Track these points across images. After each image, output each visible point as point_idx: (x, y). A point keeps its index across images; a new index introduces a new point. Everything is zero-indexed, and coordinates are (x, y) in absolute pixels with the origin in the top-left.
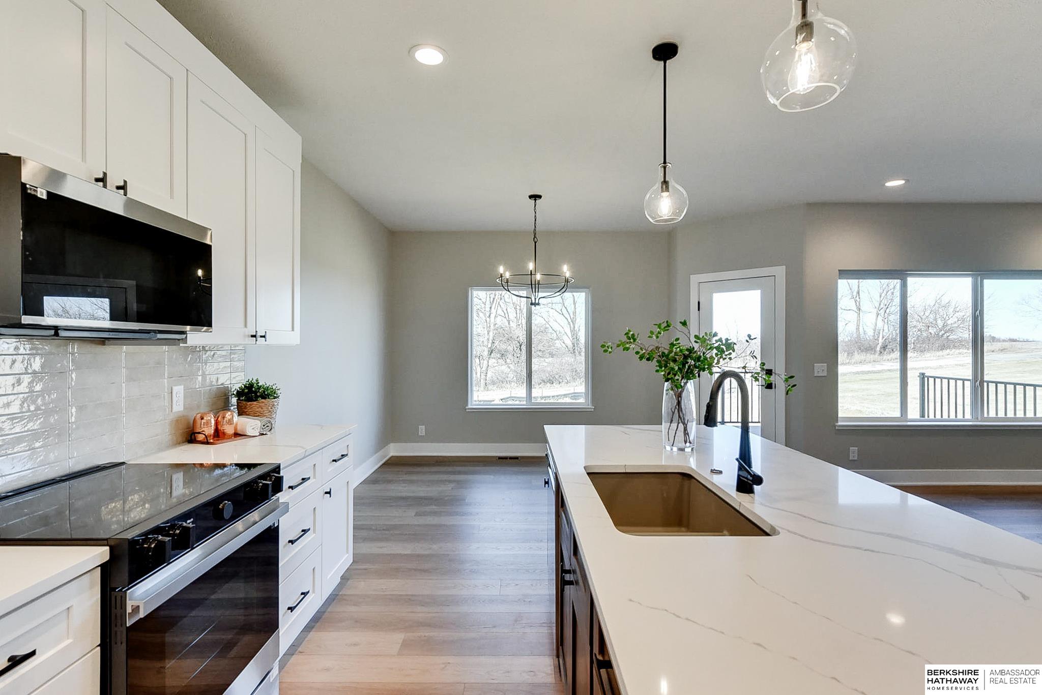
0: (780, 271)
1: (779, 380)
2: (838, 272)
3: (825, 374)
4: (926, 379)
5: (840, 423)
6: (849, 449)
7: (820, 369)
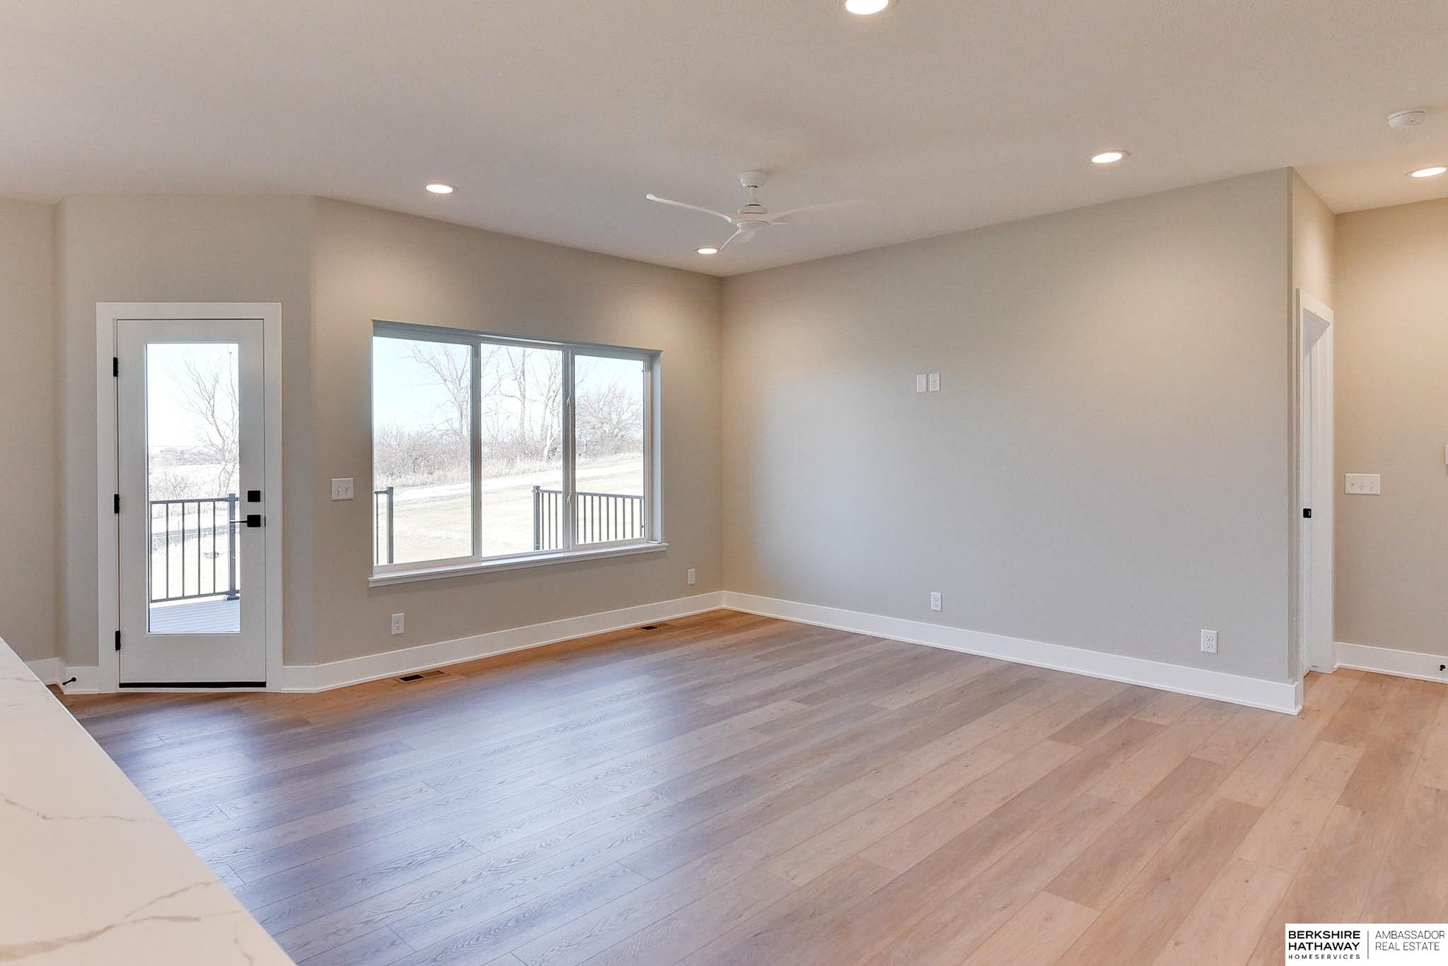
0: (272, 312)
2: (372, 324)
3: (350, 495)
4: (541, 494)
5: (376, 577)
6: (391, 617)
7: (342, 488)
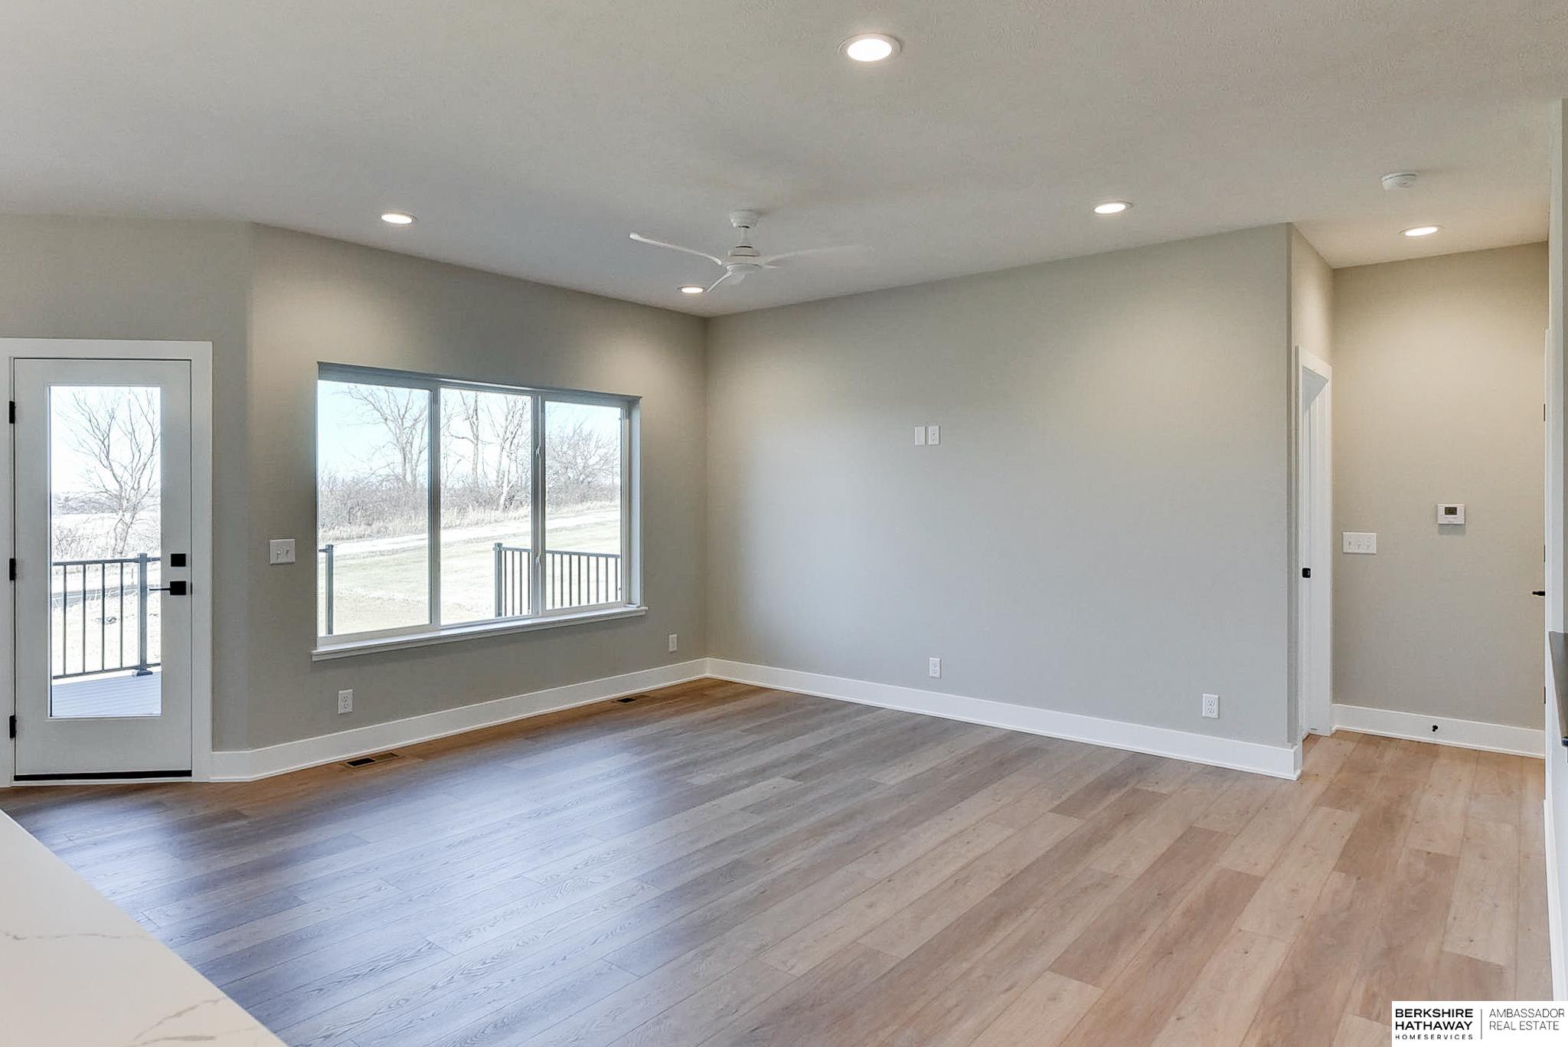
0: (201, 352)
1: (199, 574)
2: (317, 366)
3: (292, 558)
4: (503, 552)
5: (321, 649)
6: (337, 694)
7: (282, 550)
